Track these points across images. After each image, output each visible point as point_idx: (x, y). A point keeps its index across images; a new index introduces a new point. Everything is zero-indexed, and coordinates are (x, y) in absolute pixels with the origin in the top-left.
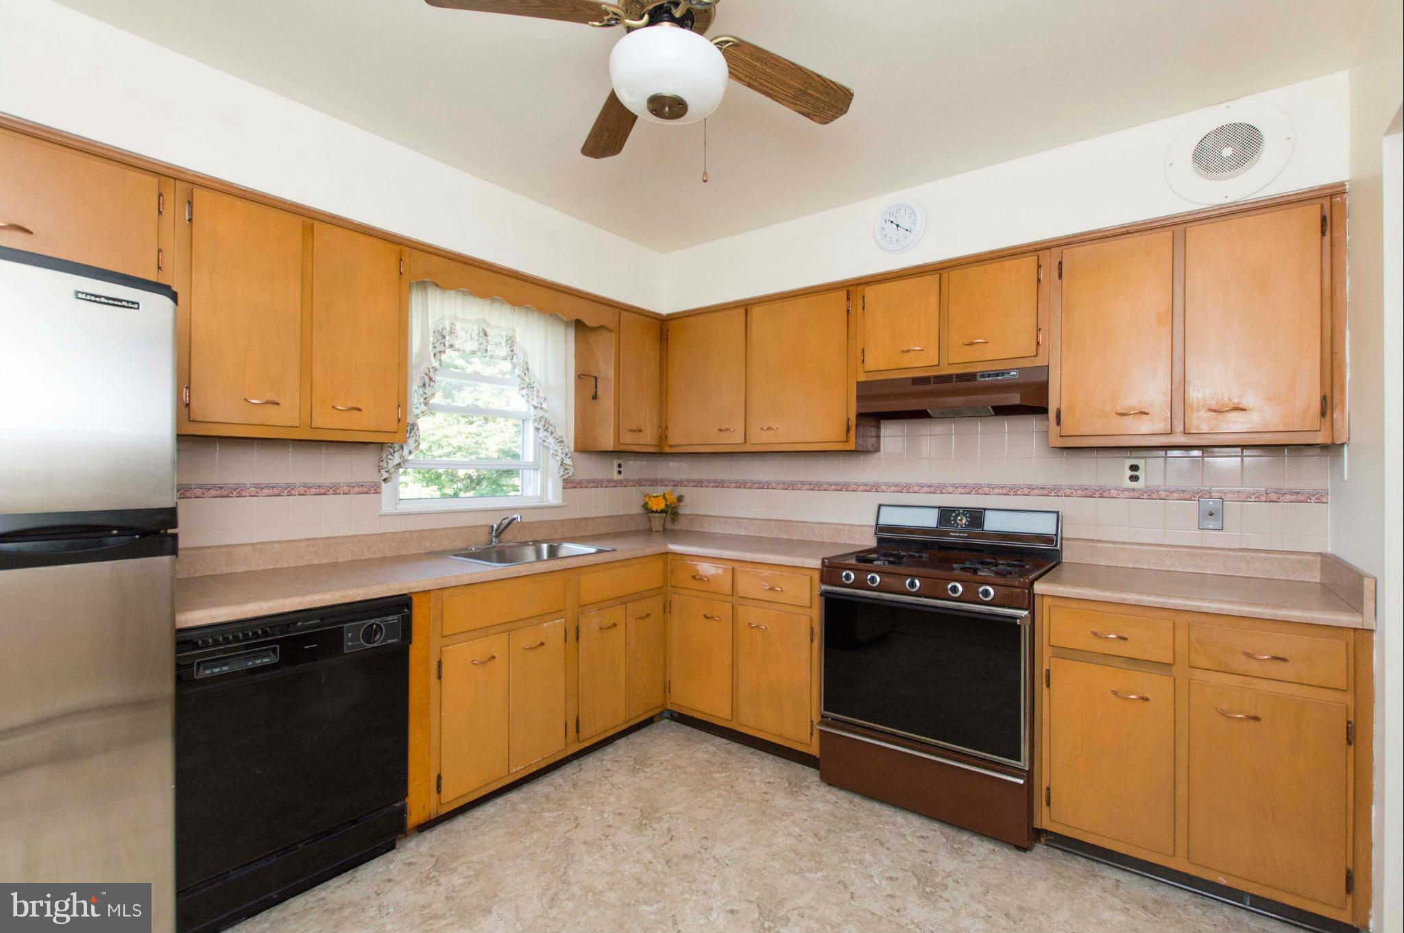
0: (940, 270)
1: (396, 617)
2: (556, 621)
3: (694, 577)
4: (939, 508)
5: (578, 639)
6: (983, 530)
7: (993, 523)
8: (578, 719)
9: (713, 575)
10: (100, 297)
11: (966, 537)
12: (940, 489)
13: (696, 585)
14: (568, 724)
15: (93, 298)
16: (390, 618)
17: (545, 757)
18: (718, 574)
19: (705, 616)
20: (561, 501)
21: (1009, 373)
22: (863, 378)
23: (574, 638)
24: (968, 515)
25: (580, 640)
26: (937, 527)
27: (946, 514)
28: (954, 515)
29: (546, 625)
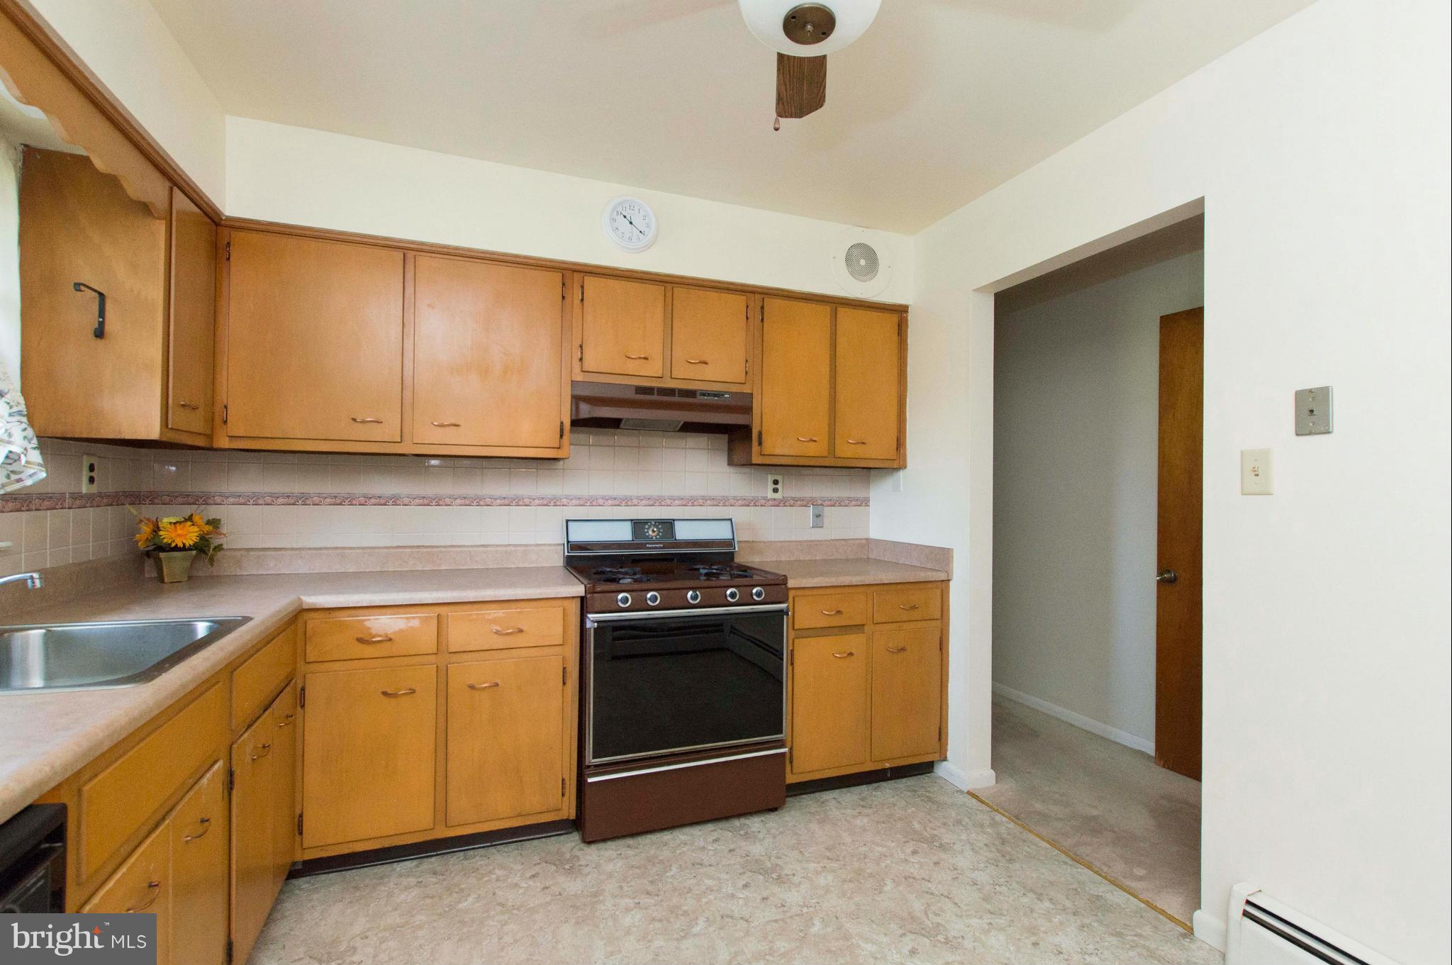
0: (668, 284)
3: (360, 640)
4: (632, 520)
6: (676, 540)
7: (684, 532)
9: (401, 631)
11: (660, 548)
12: (626, 501)
13: (368, 651)
18: (412, 628)
19: (385, 693)
21: (723, 395)
22: (579, 377)
24: (660, 527)
26: (633, 540)
27: (638, 525)
28: (647, 527)
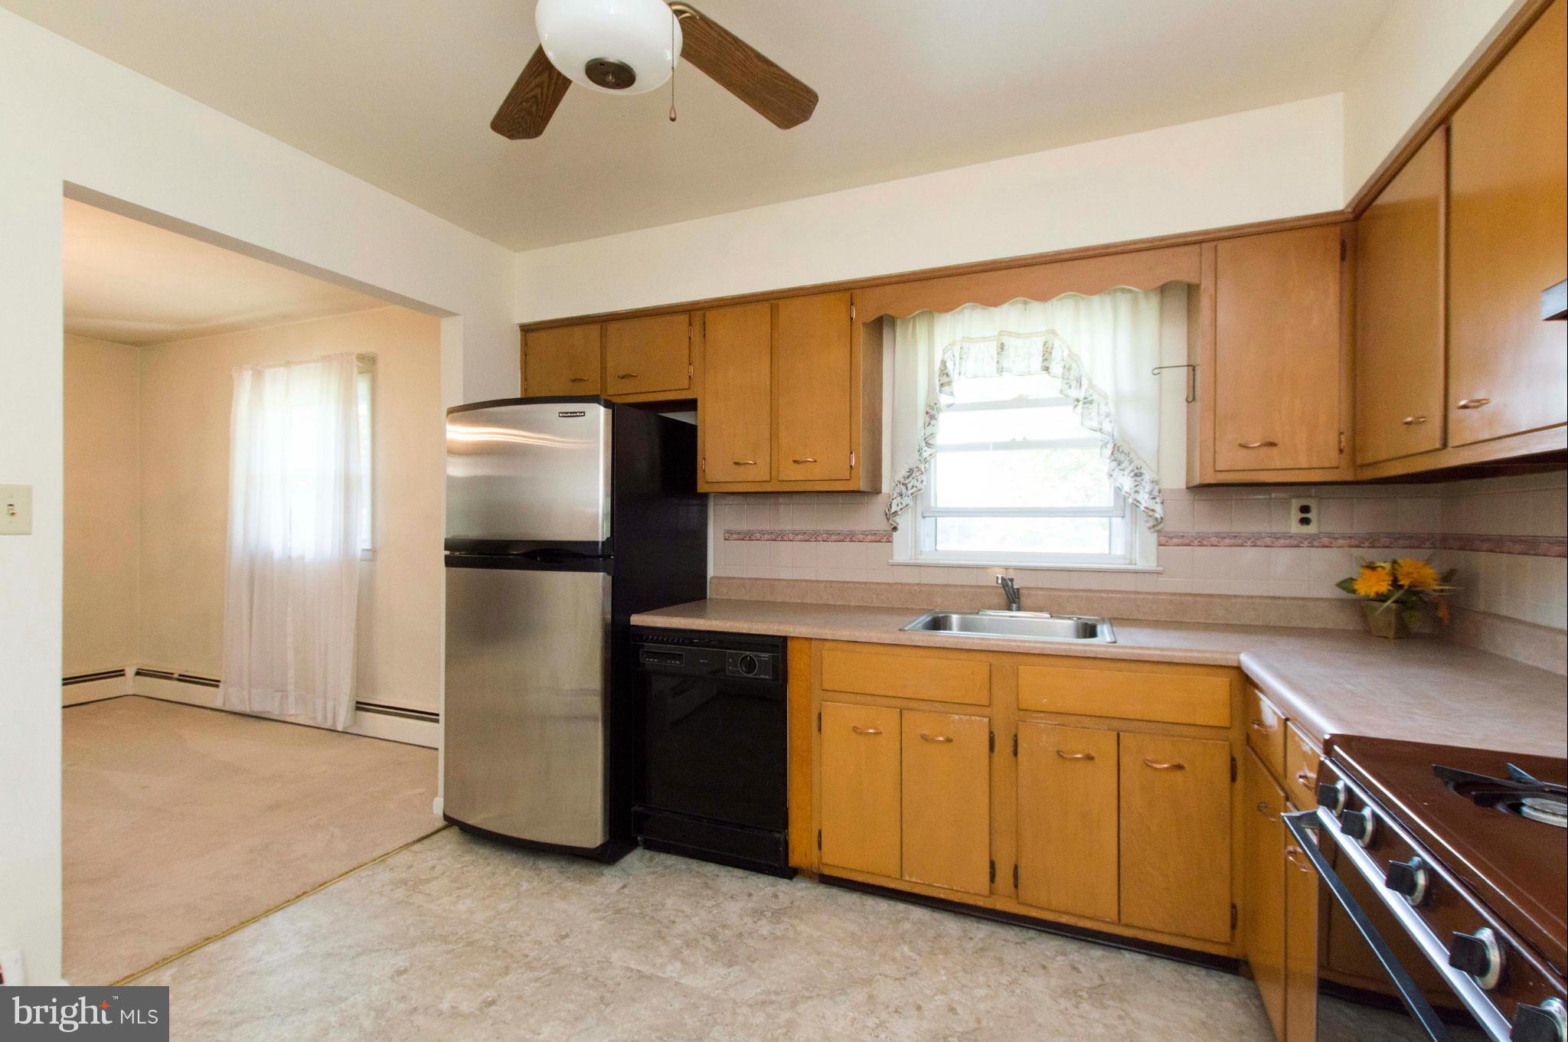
1: (767, 655)
2: (973, 718)
5: (1016, 753)
8: (1016, 868)
10: (567, 413)
14: (997, 866)
15: (569, 414)
16: (763, 655)
17: (955, 888)
20: (1155, 564)
23: (1009, 750)
25: (1019, 755)
29: (956, 717)
